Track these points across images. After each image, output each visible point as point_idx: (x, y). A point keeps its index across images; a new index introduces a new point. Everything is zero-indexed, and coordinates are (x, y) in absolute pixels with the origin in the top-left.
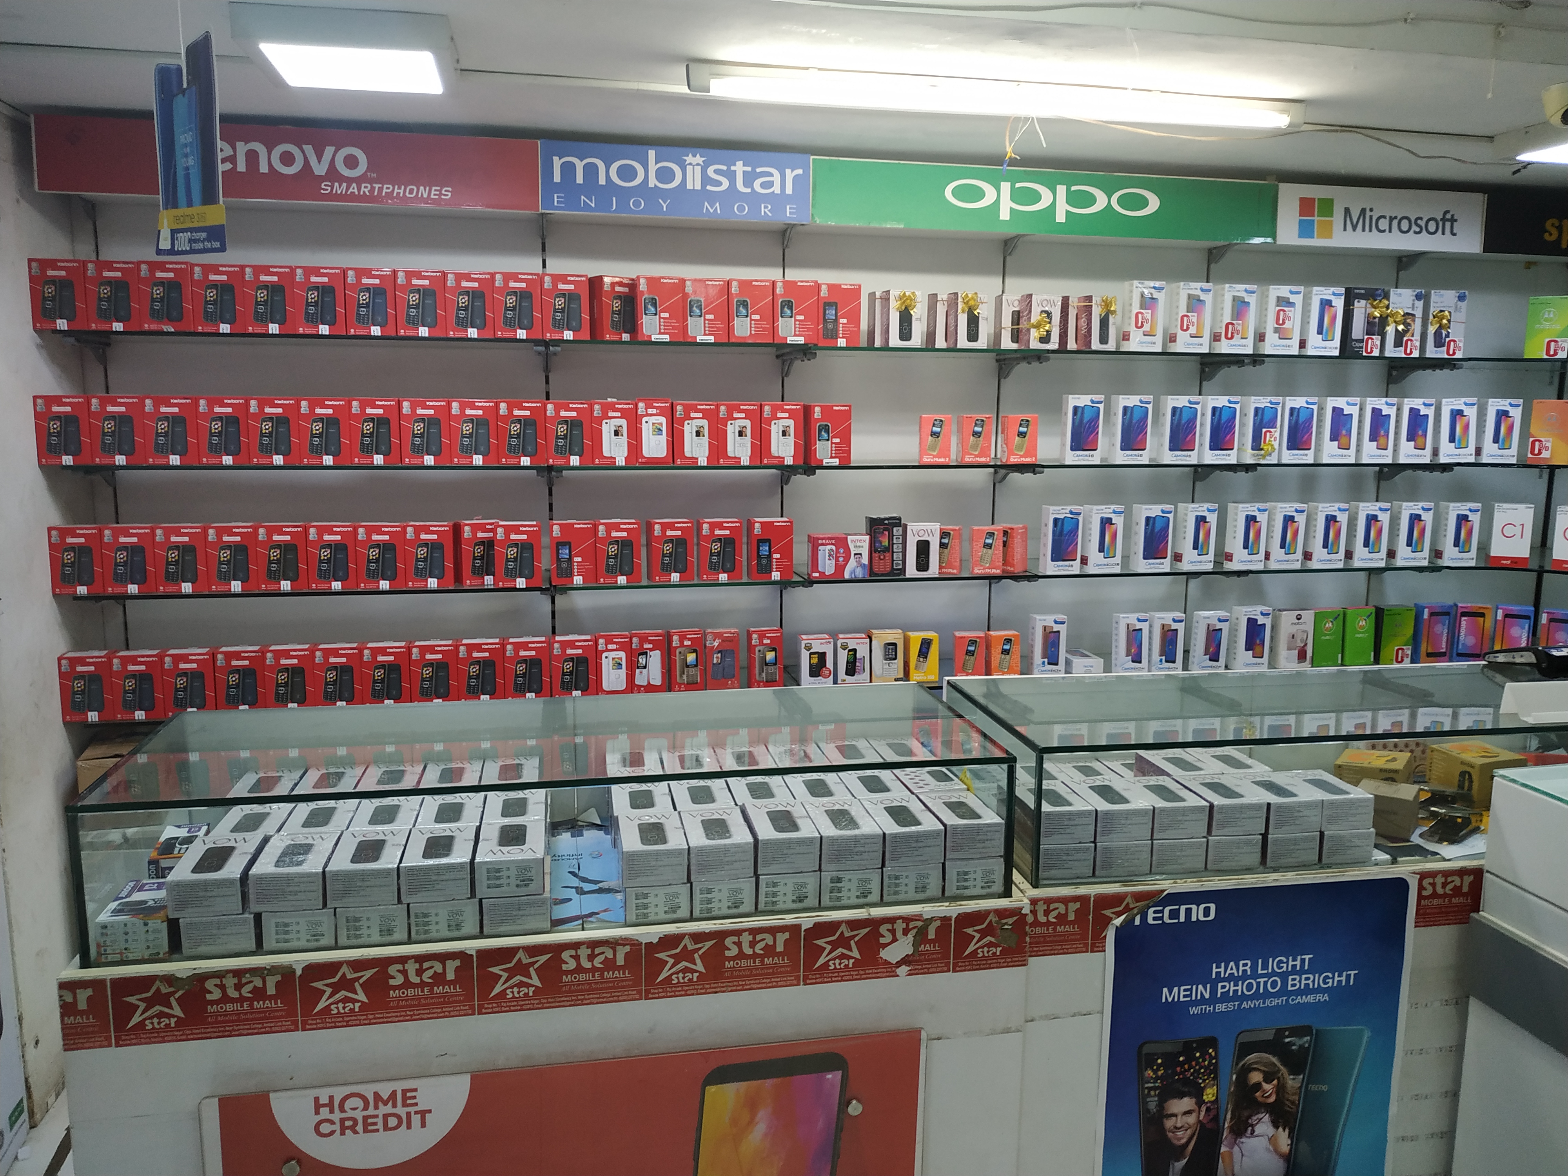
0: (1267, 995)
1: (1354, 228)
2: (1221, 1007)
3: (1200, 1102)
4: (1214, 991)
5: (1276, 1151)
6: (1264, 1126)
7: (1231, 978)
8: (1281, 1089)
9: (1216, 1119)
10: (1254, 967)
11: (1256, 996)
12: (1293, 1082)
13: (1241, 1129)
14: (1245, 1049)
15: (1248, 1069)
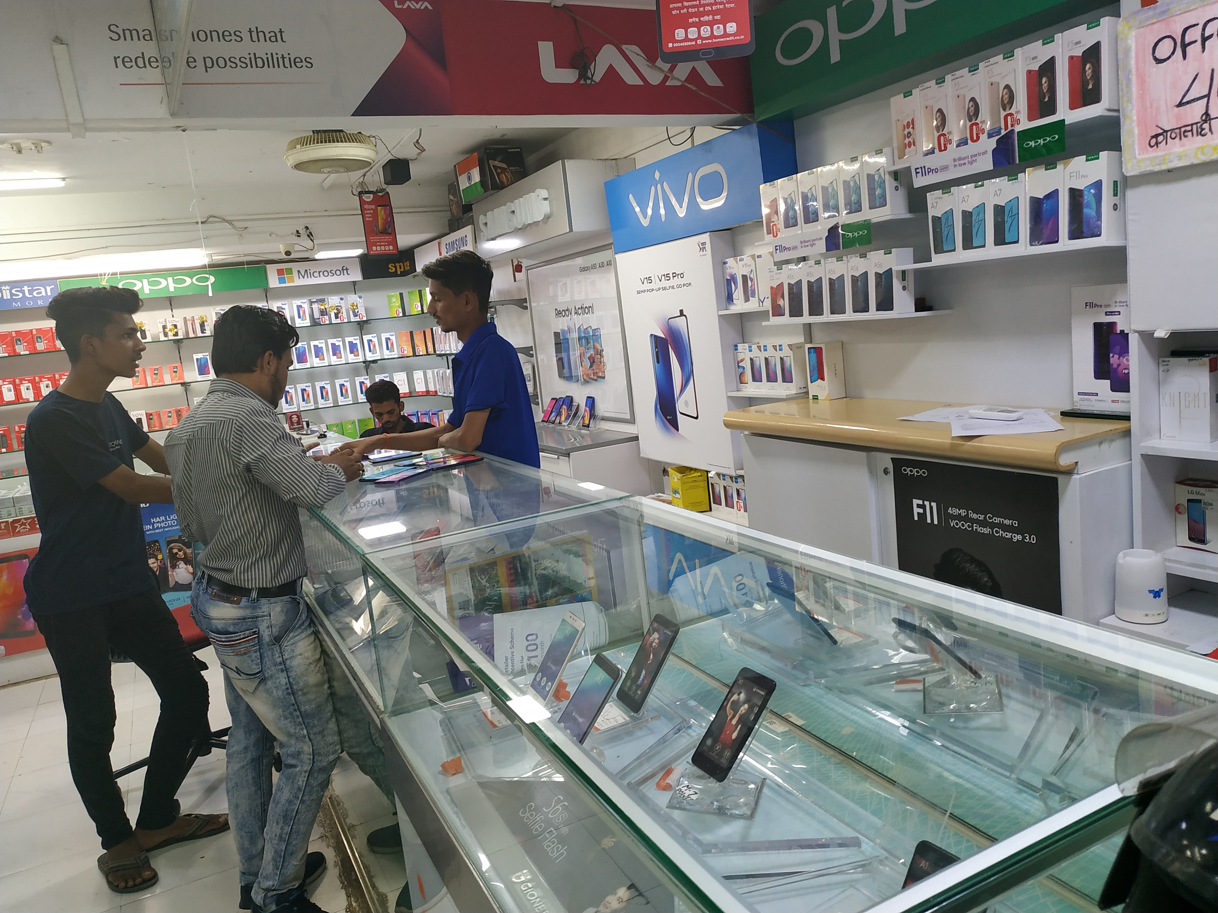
0: (172, 526)
1: (303, 277)
2: (157, 531)
3: (157, 560)
4: (153, 526)
5: (188, 572)
6: (182, 565)
7: (158, 522)
8: (185, 553)
9: (164, 564)
10: (166, 519)
11: (168, 526)
12: (189, 551)
13: (174, 567)
14: (169, 543)
15: (172, 548)
